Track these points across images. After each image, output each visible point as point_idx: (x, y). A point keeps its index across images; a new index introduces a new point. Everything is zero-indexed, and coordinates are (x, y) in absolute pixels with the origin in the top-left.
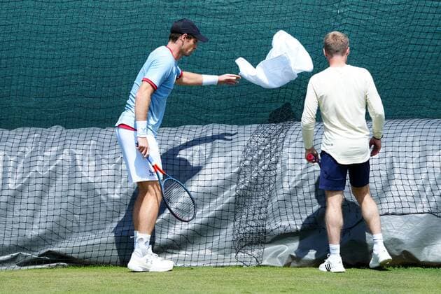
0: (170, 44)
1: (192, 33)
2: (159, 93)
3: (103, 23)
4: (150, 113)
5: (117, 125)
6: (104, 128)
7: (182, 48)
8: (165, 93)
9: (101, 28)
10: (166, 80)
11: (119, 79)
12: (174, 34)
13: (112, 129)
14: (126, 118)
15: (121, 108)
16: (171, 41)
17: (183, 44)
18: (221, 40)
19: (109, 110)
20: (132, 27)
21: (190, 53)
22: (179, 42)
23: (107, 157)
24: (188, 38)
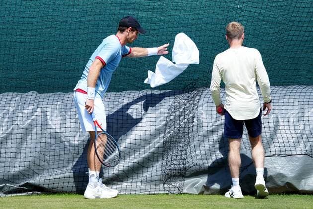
0: (118, 34)
1: (135, 27)
2: (107, 68)
3: (66, 16)
4: (100, 82)
5: (74, 89)
6: (67, 93)
7: (128, 37)
8: (112, 69)
9: (64, 20)
10: (113, 59)
11: (78, 57)
12: (122, 27)
13: (71, 93)
14: (82, 84)
15: (79, 78)
16: (119, 31)
17: (128, 35)
18: (153, 28)
19: (70, 79)
20: (87, 18)
21: (133, 41)
22: (125, 33)
23: (69, 114)
24: (132, 30)
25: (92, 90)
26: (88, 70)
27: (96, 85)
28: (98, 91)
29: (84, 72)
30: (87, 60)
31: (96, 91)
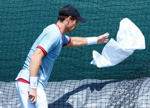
0: (59, 23)
1: (75, 15)
2: (49, 57)
3: (8, 6)
4: (41, 72)
5: (16, 79)
6: (9, 82)
7: (68, 26)
8: (53, 58)
9: (6, 9)
10: (54, 48)
11: (19, 46)
12: (62, 16)
13: (13, 83)
14: (23, 74)
15: (20, 67)
16: (59, 20)
17: (68, 24)
18: (94, 18)
19: (12, 69)
20: (29, 8)
21: (73, 30)
22: (65, 22)
23: (11, 103)
24: (72, 19)
25: (34, 79)
26: (30, 60)
27: (38, 75)
28: (40, 81)
29: (26, 62)
30: (28, 50)
31: (38, 81)
